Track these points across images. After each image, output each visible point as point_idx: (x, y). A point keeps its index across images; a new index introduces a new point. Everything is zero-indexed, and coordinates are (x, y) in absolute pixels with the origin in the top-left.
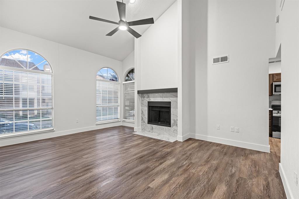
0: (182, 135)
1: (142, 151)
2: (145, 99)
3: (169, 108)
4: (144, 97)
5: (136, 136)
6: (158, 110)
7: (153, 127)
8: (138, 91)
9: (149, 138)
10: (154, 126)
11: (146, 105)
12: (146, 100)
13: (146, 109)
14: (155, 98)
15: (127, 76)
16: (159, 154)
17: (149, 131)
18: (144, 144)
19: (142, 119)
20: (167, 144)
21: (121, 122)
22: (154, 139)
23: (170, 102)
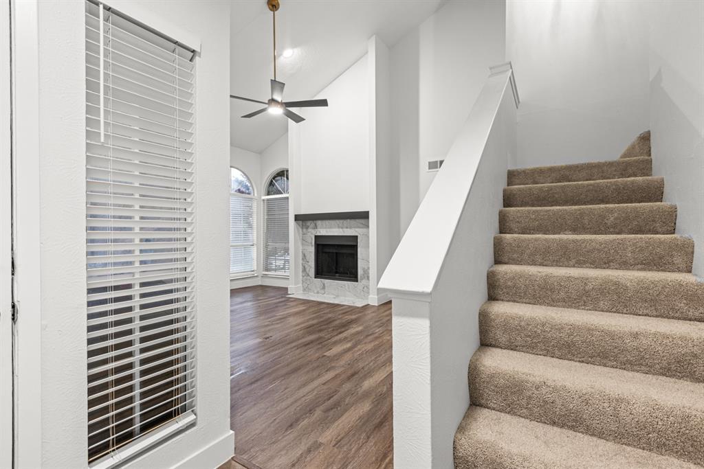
0: (378, 294)
1: (308, 321)
2: (310, 230)
3: (355, 247)
4: (307, 228)
5: (292, 301)
6: (335, 251)
7: (326, 285)
8: (296, 216)
9: (318, 302)
10: (327, 281)
11: (311, 243)
12: (311, 234)
13: (311, 250)
14: (328, 230)
15: (271, 184)
16: (337, 322)
17: (318, 293)
18: (311, 310)
19: (304, 270)
20: (352, 310)
21: (259, 278)
22: (328, 304)
23: (357, 237)
